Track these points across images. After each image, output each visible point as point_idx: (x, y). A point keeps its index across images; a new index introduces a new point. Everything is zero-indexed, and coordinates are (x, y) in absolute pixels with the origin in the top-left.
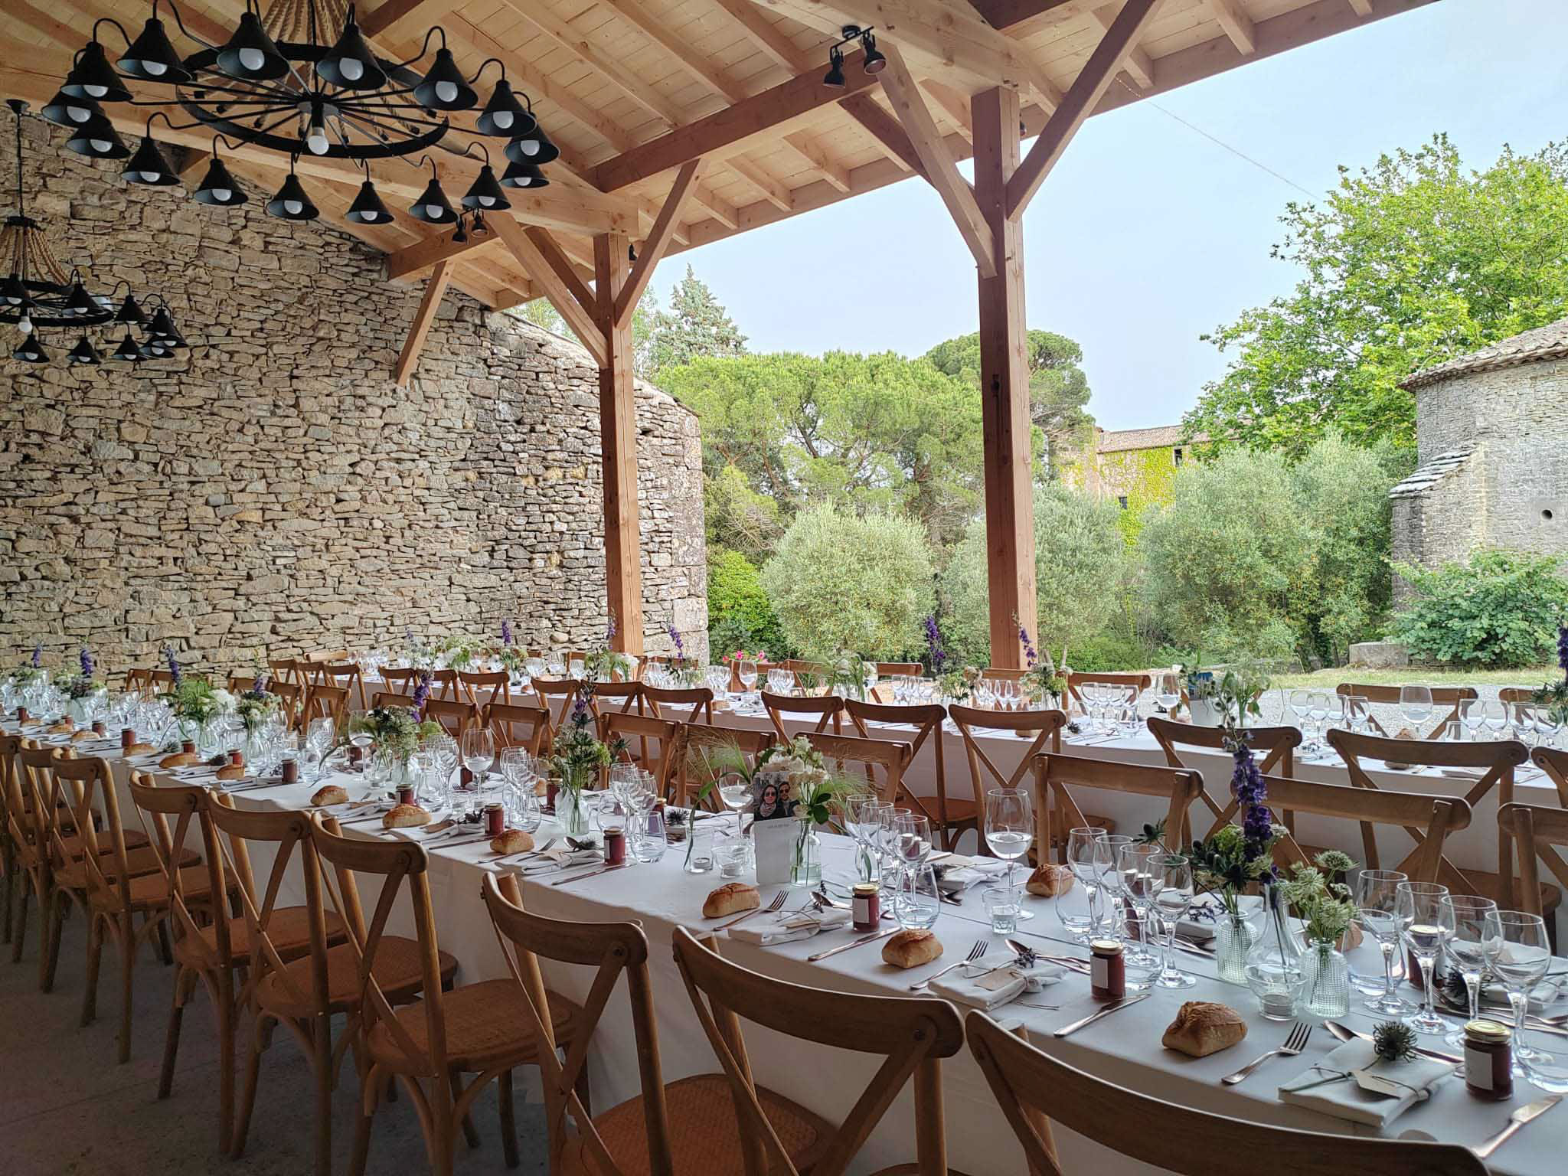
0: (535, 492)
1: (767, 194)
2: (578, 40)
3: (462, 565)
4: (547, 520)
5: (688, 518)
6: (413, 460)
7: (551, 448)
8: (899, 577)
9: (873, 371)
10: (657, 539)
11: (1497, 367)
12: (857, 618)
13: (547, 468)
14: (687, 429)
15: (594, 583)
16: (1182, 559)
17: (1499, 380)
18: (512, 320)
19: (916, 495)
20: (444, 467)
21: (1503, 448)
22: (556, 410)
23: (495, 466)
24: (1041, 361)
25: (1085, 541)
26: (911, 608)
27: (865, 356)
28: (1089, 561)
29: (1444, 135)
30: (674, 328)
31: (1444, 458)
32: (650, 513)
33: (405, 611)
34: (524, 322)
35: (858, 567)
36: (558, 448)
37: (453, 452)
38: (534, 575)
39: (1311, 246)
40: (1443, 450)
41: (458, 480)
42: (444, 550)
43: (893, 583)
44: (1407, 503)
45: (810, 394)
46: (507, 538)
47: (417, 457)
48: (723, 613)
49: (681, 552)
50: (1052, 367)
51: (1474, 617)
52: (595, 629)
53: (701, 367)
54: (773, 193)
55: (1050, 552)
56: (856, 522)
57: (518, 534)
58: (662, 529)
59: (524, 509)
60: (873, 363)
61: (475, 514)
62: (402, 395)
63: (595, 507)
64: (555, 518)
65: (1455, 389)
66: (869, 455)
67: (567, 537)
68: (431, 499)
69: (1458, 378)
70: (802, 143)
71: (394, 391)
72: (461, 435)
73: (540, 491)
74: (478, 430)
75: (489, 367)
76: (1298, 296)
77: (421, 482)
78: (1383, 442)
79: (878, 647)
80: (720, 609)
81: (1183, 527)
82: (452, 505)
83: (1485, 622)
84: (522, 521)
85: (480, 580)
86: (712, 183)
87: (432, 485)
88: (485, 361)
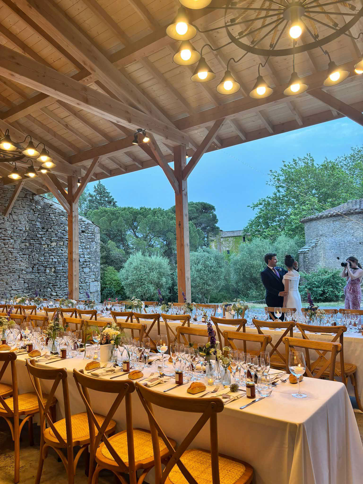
0: (47, 249)
1: (119, 167)
2: (65, 124)
3: (23, 272)
4: (51, 258)
5: (95, 258)
6: (9, 239)
7: (53, 236)
8: (161, 275)
9: (154, 213)
10: (85, 264)
11: (324, 218)
12: (148, 287)
13: (51, 242)
14: (96, 231)
15: (65, 277)
16: (242, 270)
17: (324, 221)
18: (42, 198)
19: (166, 250)
20: (19, 242)
21: (326, 240)
22: (55, 225)
23: (35, 242)
24: (204, 211)
25: (214, 264)
26: (164, 284)
27: (152, 209)
28: (215, 270)
29: (310, 154)
30: (94, 198)
31: (312, 242)
32: (83, 256)
33: (4, 286)
34: (46, 198)
35: (149, 271)
36: (55, 236)
37: (22, 237)
38: (46, 275)
39: (277, 182)
40: (312, 240)
41: (23, 246)
42: (18, 267)
43: (159, 276)
44: (303, 254)
45: (135, 219)
46: (38, 263)
47: (10, 238)
48: (107, 286)
49: (93, 268)
50: (207, 213)
51: (319, 287)
52: (65, 291)
53: (102, 210)
54: (121, 167)
55: (204, 267)
56: (148, 258)
57: (41, 262)
58: (87, 261)
59: (44, 254)
60: (154, 211)
61: (28, 256)
62: (6, 220)
63: (66, 254)
64: (53, 257)
65: (314, 223)
66: (153, 238)
67: (57, 263)
68: (14, 251)
69: (314, 220)
70: (129, 154)
71: (4, 218)
72: (25, 232)
73: (49, 249)
74: (30, 230)
75: (34, 211)
76: (274, 196)
77: (11, 246)
78: (297, 237)
79: (154, 296)
80: (106, 284)
81: (242, 260)
82: (21, 253)
83: (322, 289)
84: (43, 258)
85: (28, 276)
86: (103, 163)
87: (14, 247)
88: (33, 210)
